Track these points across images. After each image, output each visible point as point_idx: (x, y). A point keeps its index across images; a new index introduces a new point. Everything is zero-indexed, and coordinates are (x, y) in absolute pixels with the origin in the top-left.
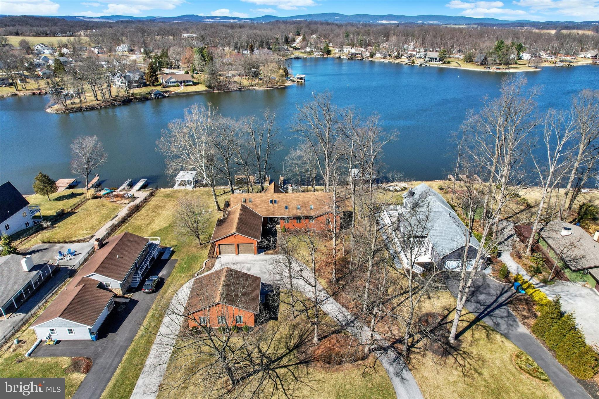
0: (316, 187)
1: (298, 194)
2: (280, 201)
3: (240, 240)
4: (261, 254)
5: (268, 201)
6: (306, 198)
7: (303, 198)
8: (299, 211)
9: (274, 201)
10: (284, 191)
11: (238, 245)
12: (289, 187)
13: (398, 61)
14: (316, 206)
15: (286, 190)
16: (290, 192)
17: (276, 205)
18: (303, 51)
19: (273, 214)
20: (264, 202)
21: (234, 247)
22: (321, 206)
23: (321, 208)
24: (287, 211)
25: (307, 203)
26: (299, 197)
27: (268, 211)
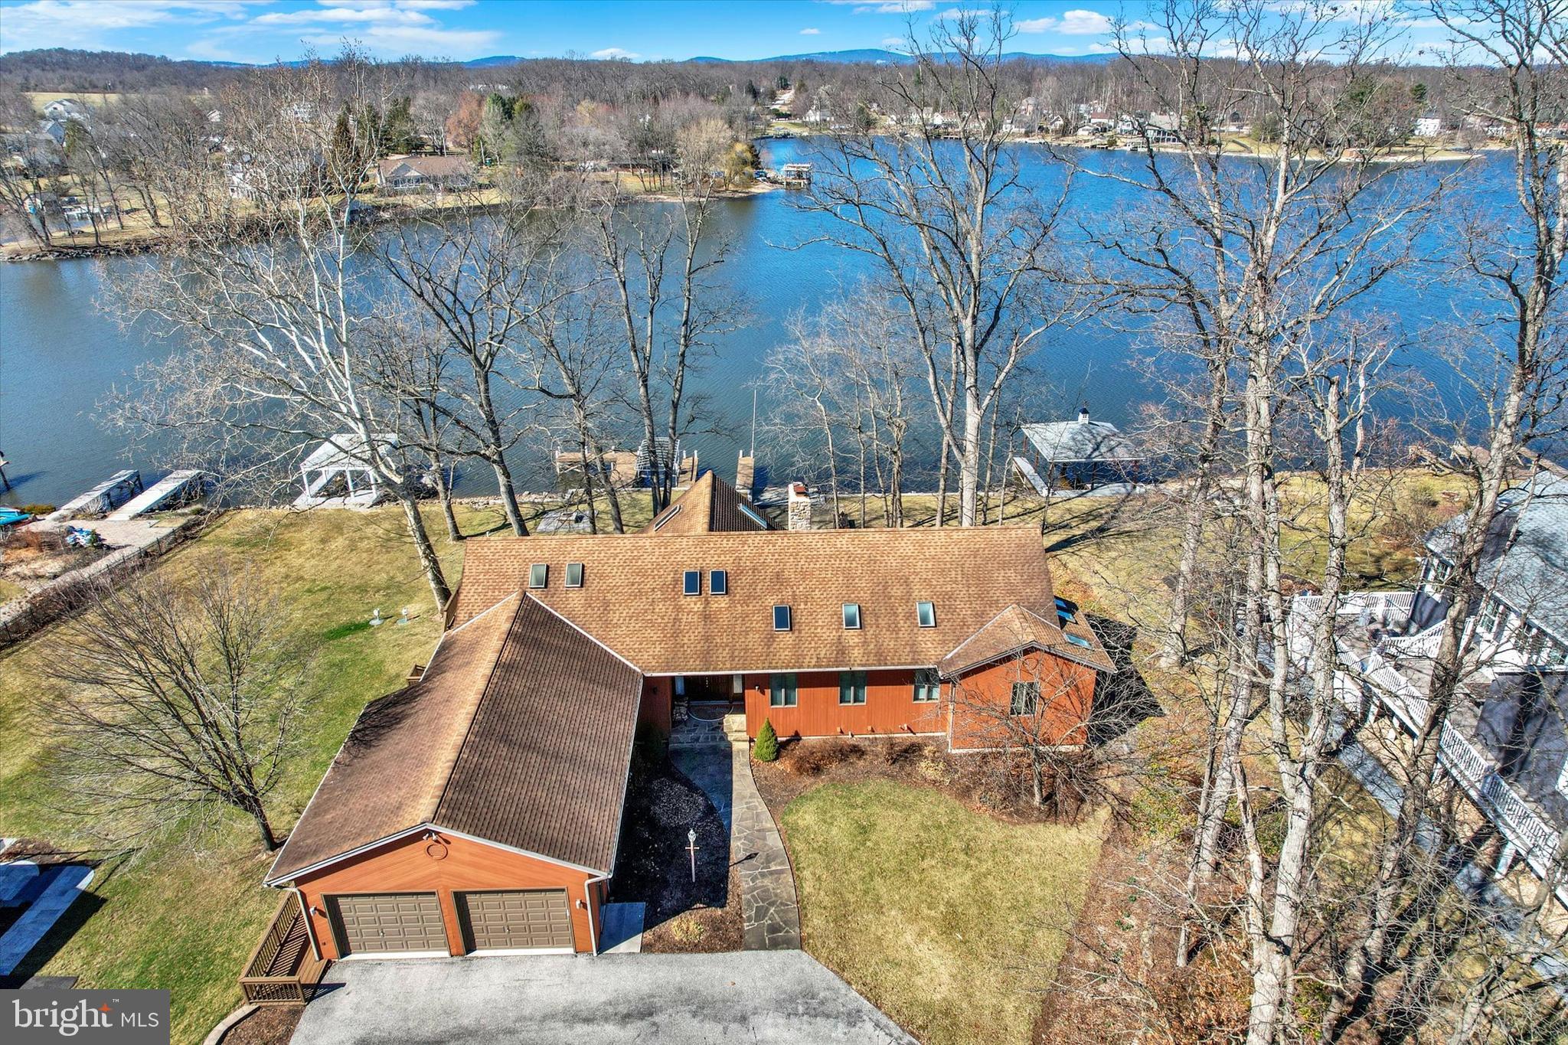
0: (910, 498)
1: (845, 539)
2: (745, 580)
3: (469, 872)
4: (623, 947)
5: (676, 581)
6: (893, 562)
7: (872, 561)
8: (852, 637)
9: (708, 581)
10: (765, 517)
11: (460, 898)
12: (793, 498)
13: (1068, 140)
14: (952, 610)
15: (774, 519)
16: (796, 523)
17: (721, 602)
18: (798, 121)
19: (706, 657)
20: (650, 584)
21: (439, 914)
22: (977, 606)
23: (981, 617)
24: (786, 638)
25: (897, 591)
26: (850, 557)
27: (675, 635)
